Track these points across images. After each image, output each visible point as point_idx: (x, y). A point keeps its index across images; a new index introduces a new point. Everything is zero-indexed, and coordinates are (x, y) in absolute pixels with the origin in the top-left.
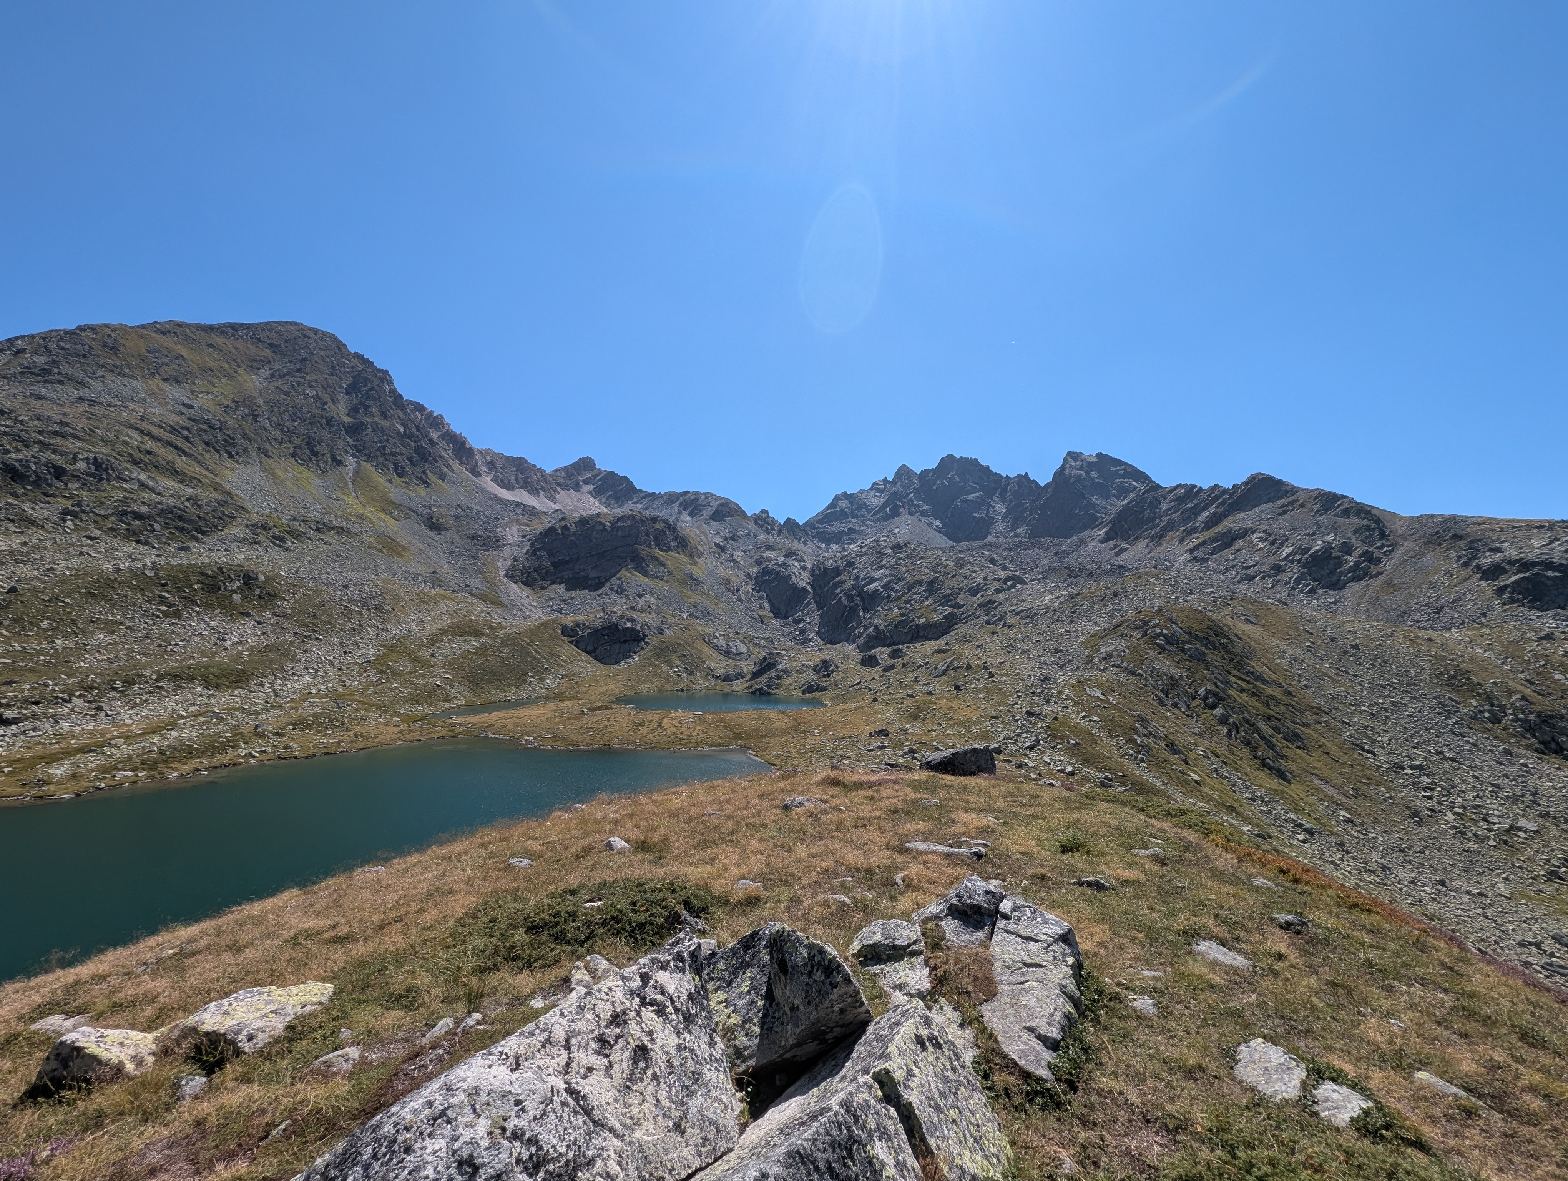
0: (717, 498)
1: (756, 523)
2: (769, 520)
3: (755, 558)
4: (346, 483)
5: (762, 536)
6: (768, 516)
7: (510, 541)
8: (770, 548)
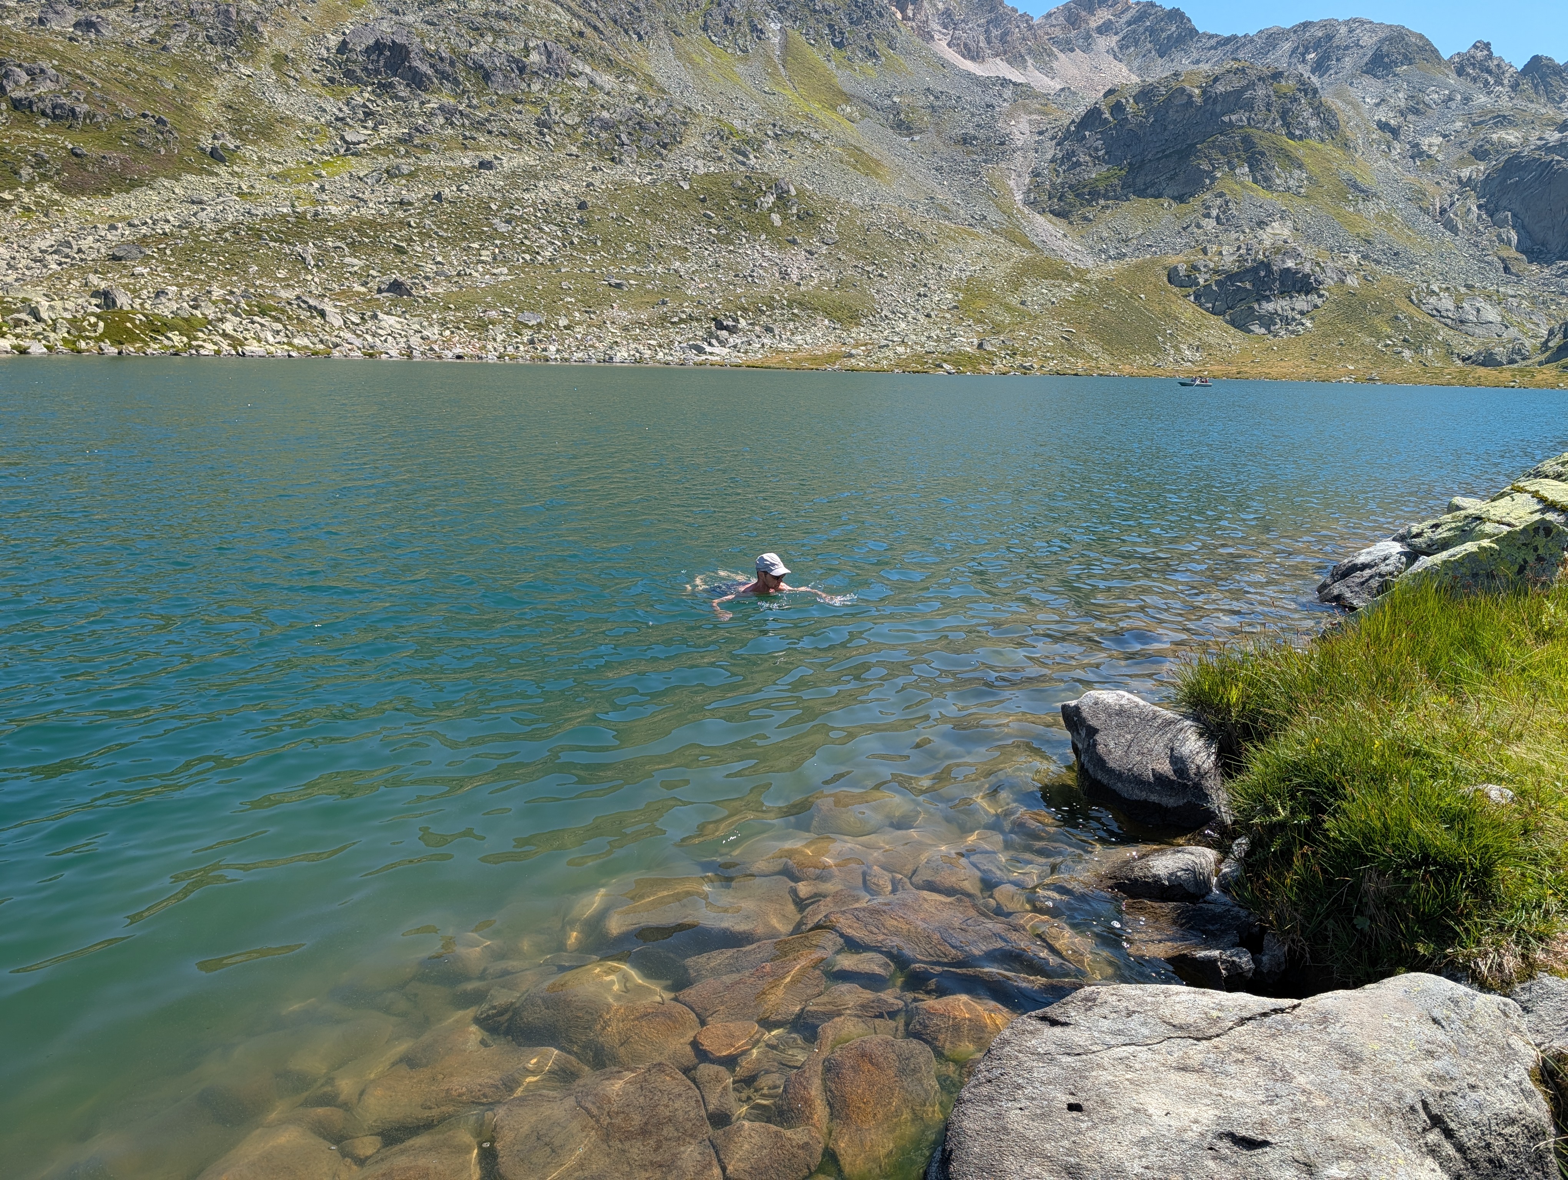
0: (1373, 27)
1: (1460, 71)
2: (1492, 65)
3: (1471, 144)
4: (775, 67)
5: (1482, 99)
6: (1490, 56)
7: (1020, 144)
8: (1502, 120)
